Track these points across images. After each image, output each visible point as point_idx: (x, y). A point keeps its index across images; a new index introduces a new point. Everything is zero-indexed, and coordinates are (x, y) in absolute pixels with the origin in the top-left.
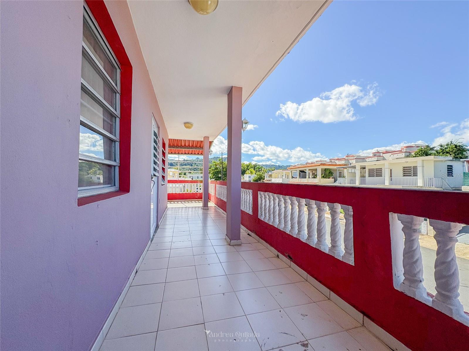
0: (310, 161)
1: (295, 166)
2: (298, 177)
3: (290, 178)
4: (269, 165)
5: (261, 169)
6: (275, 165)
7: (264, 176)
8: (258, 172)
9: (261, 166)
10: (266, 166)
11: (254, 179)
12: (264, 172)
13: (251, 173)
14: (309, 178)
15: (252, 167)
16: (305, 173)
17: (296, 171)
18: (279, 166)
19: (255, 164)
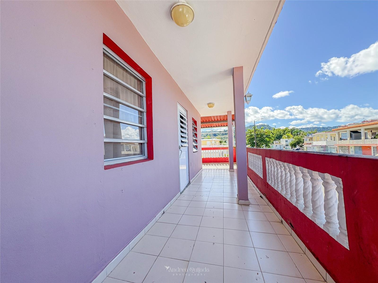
0: (369, 119)
1: (345, 126)
2: (349, 139)
3: (337, 140)
4: (311, 128)
5: (300, 133)
6: (319, 127)
7: (303, 140)
8: (295, 136)
9: (299, 130)
10: (307, 129)
11: (291, 142)
12: (303, 136)
13: (288, 137)
14: (366, 138)
15: (289, 132)
16: (360, 133)
17: (346, 132)
18: (324, 128)
19: (293, 128)
